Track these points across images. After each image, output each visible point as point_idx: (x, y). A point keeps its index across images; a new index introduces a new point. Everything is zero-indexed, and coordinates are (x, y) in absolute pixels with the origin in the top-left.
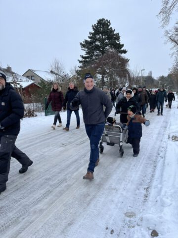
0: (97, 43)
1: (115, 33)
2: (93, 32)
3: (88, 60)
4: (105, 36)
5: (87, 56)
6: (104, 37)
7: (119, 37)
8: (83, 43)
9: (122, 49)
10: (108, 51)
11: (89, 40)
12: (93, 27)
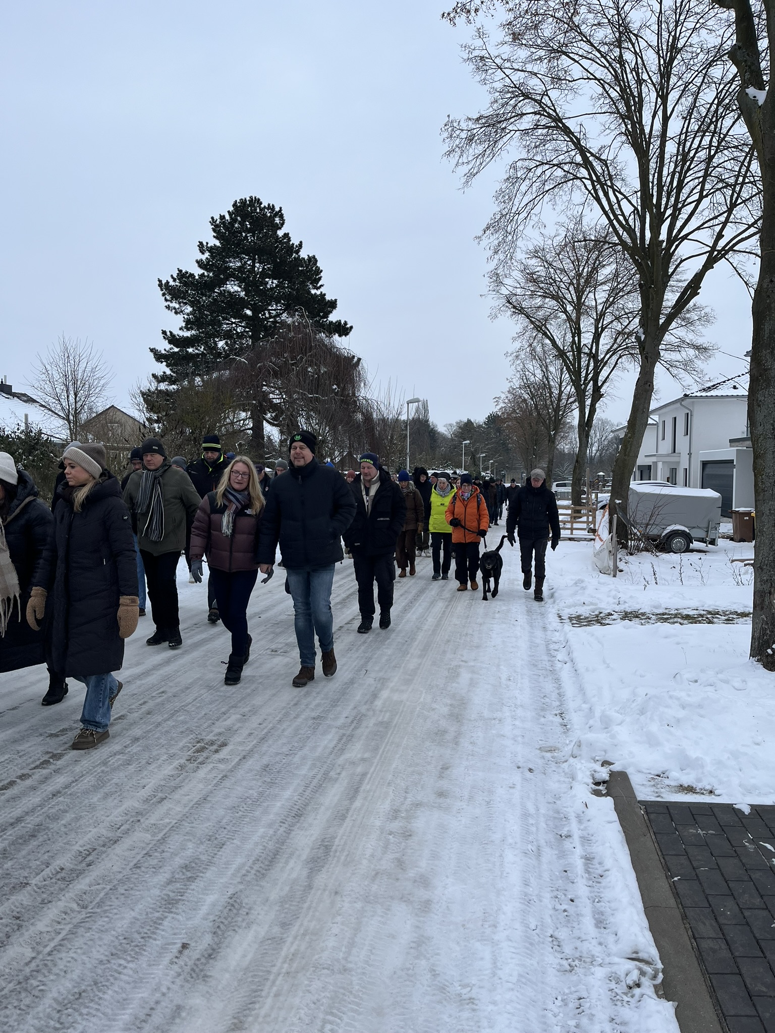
0: (233, 287)
1: (303, 254)
2: (214, 242)
3: (193, 351)
4: (262, 263)
5: (188, 334)
7: (319, 271)
8: (171, 282)
9: (333, 317)
11: (197, 271)
12: (216, 226)
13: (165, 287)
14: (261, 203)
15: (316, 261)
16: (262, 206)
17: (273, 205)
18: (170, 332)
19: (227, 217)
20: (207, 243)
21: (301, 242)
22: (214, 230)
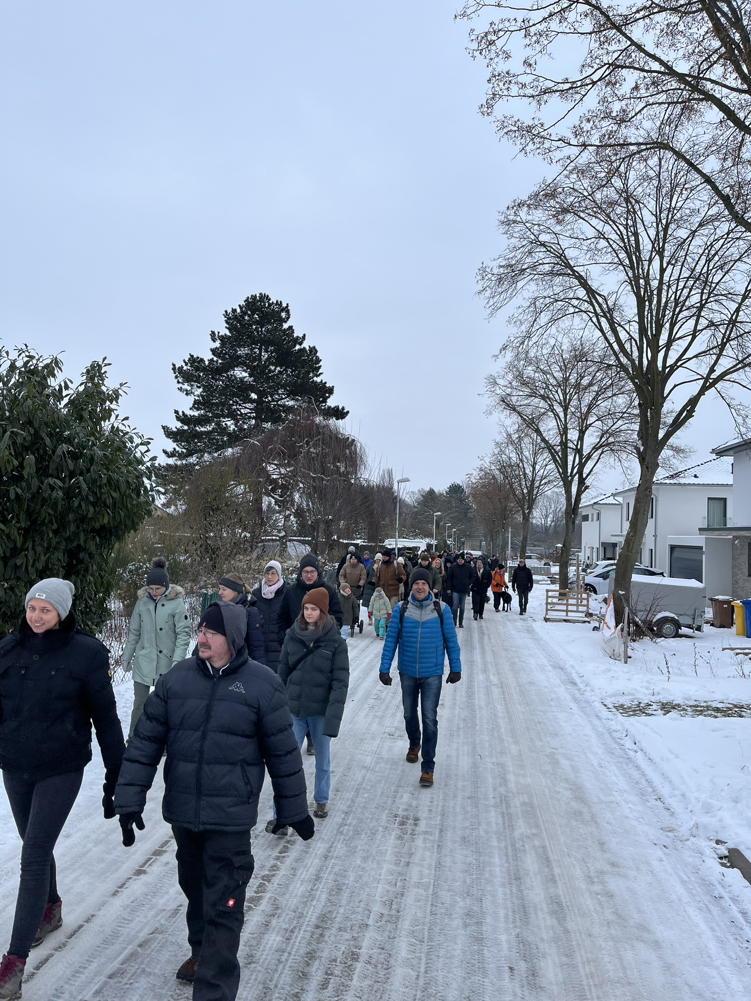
0: (240, 373)
1: (305, 346)
2: (225, 332)
3: (201, 429)
4: (268, 352)
5: (196, 413)
7: (318, 361)
8: (183, 366)
12: (229, 319)
13: (179, 372)
14: (270, 299)
15: (317, 351)
16: (271, 302)
17: (281, 302)
18: (183, 412)
19: (239, 310)
20: (219, 333)
21: (304, 335)
22: (227, 322)
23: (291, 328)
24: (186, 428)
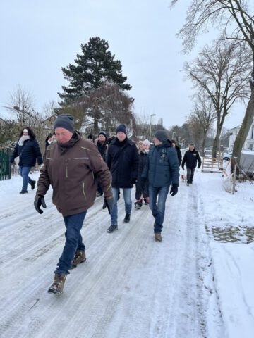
0: (89, 71)
1: (115, 59)
2: (82, 54)
3: (73, 94)
4: (100, 62)
5: (72, 88)
6: (98, 63)
7: (121, 66)
8: (66, 68)
9: (125, 83)
10: (103, 83)
11: (77, 65)
13: (64, 70)
14: (100, 39)
17: (104, 40)
19: (88, 44)
20: (80, 54)
21: (114, 55)
22: (82, 49)
23: (109, 52)
24: (67, 93)
